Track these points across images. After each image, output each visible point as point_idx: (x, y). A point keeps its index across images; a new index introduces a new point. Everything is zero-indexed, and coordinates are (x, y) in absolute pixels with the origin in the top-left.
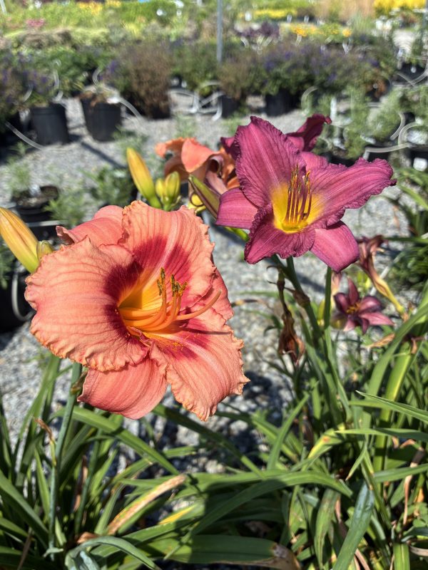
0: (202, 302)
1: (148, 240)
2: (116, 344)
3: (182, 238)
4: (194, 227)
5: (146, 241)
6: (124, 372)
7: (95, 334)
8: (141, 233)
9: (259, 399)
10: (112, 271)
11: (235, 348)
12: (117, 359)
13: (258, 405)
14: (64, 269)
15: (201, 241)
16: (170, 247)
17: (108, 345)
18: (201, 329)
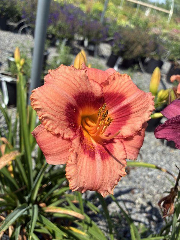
0: (122, 140)
1: (116, 92)
2: (61, 122)
3: (135, 103)
4: (146, 103)
5: (115, 92)
6: (56, 137)
7: (54, 110)
8: (116, 87)
9: (152, 223)
10: (87, 92)
11: (118, 173)
12: (57, 129)
13: (150, 224)
14: (65, 75)
15: (144, 112)
16: (125, 103)
17: (56, 119)
18: (110, 151)
